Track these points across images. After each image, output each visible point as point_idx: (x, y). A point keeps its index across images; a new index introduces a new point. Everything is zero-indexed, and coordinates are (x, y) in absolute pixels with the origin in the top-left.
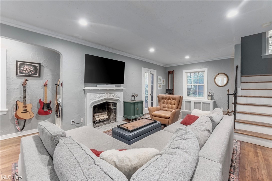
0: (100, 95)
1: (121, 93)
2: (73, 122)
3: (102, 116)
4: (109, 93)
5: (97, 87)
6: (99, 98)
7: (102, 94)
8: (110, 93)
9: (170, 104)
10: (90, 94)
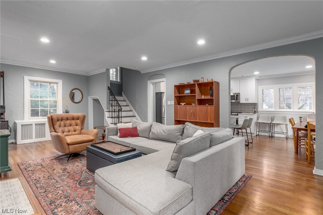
9: (71, 125)
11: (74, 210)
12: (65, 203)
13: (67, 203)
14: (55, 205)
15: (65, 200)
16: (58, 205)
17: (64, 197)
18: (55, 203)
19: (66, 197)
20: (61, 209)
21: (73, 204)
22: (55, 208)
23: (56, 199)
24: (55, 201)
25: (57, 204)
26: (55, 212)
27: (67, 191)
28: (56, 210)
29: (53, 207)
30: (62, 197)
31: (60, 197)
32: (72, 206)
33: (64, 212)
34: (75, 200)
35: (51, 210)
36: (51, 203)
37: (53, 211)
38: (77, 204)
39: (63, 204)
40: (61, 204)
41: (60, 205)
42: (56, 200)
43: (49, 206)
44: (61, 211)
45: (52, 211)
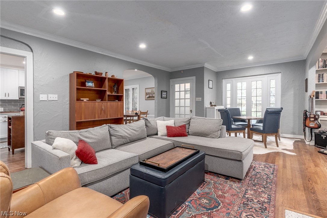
11: (254, 191)
12: (253, 201)
13: (252, 199)
14: (263, 205)
15: (249, 203)
16: (260, 204)
17: (248, 206)
18: (260, 207)
19: (247, 204)
20: (261, 199)
21: (249, 195)
22: (265, 203)
23: (256, 211)
24: (260, 209)
25: (260, 206)
26: (268, 200)
27: (238, 210)
28: (266, 201)
29: (266, 205)
30: (249, 207)
31: (251, 210)
32: (251, 195)
33: (261, 195)
34: (243, 196)
35: (269, 204)
36: (264, 210)
37: (268, 202)
38: (246, 193)
39: (256, 201)
40: (257, 202)
41: (259, 202)
42: (257, 209)
43: (268, 208)
44: (263, 197)
45: (270, 202)
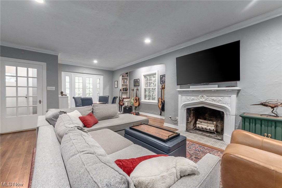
0: (193, 97)
1: (230, 96)
2: (170, 117)
3: (206, 124)
4: (205, 96)
5: (190, 88)
6: (192, 100)
7: (195, 96)
8: (207, 96)
10: (182, 96)
